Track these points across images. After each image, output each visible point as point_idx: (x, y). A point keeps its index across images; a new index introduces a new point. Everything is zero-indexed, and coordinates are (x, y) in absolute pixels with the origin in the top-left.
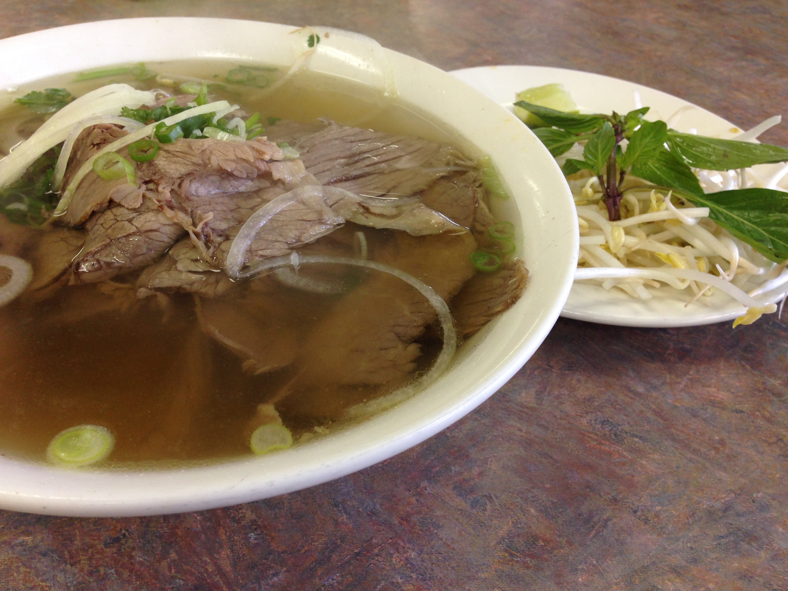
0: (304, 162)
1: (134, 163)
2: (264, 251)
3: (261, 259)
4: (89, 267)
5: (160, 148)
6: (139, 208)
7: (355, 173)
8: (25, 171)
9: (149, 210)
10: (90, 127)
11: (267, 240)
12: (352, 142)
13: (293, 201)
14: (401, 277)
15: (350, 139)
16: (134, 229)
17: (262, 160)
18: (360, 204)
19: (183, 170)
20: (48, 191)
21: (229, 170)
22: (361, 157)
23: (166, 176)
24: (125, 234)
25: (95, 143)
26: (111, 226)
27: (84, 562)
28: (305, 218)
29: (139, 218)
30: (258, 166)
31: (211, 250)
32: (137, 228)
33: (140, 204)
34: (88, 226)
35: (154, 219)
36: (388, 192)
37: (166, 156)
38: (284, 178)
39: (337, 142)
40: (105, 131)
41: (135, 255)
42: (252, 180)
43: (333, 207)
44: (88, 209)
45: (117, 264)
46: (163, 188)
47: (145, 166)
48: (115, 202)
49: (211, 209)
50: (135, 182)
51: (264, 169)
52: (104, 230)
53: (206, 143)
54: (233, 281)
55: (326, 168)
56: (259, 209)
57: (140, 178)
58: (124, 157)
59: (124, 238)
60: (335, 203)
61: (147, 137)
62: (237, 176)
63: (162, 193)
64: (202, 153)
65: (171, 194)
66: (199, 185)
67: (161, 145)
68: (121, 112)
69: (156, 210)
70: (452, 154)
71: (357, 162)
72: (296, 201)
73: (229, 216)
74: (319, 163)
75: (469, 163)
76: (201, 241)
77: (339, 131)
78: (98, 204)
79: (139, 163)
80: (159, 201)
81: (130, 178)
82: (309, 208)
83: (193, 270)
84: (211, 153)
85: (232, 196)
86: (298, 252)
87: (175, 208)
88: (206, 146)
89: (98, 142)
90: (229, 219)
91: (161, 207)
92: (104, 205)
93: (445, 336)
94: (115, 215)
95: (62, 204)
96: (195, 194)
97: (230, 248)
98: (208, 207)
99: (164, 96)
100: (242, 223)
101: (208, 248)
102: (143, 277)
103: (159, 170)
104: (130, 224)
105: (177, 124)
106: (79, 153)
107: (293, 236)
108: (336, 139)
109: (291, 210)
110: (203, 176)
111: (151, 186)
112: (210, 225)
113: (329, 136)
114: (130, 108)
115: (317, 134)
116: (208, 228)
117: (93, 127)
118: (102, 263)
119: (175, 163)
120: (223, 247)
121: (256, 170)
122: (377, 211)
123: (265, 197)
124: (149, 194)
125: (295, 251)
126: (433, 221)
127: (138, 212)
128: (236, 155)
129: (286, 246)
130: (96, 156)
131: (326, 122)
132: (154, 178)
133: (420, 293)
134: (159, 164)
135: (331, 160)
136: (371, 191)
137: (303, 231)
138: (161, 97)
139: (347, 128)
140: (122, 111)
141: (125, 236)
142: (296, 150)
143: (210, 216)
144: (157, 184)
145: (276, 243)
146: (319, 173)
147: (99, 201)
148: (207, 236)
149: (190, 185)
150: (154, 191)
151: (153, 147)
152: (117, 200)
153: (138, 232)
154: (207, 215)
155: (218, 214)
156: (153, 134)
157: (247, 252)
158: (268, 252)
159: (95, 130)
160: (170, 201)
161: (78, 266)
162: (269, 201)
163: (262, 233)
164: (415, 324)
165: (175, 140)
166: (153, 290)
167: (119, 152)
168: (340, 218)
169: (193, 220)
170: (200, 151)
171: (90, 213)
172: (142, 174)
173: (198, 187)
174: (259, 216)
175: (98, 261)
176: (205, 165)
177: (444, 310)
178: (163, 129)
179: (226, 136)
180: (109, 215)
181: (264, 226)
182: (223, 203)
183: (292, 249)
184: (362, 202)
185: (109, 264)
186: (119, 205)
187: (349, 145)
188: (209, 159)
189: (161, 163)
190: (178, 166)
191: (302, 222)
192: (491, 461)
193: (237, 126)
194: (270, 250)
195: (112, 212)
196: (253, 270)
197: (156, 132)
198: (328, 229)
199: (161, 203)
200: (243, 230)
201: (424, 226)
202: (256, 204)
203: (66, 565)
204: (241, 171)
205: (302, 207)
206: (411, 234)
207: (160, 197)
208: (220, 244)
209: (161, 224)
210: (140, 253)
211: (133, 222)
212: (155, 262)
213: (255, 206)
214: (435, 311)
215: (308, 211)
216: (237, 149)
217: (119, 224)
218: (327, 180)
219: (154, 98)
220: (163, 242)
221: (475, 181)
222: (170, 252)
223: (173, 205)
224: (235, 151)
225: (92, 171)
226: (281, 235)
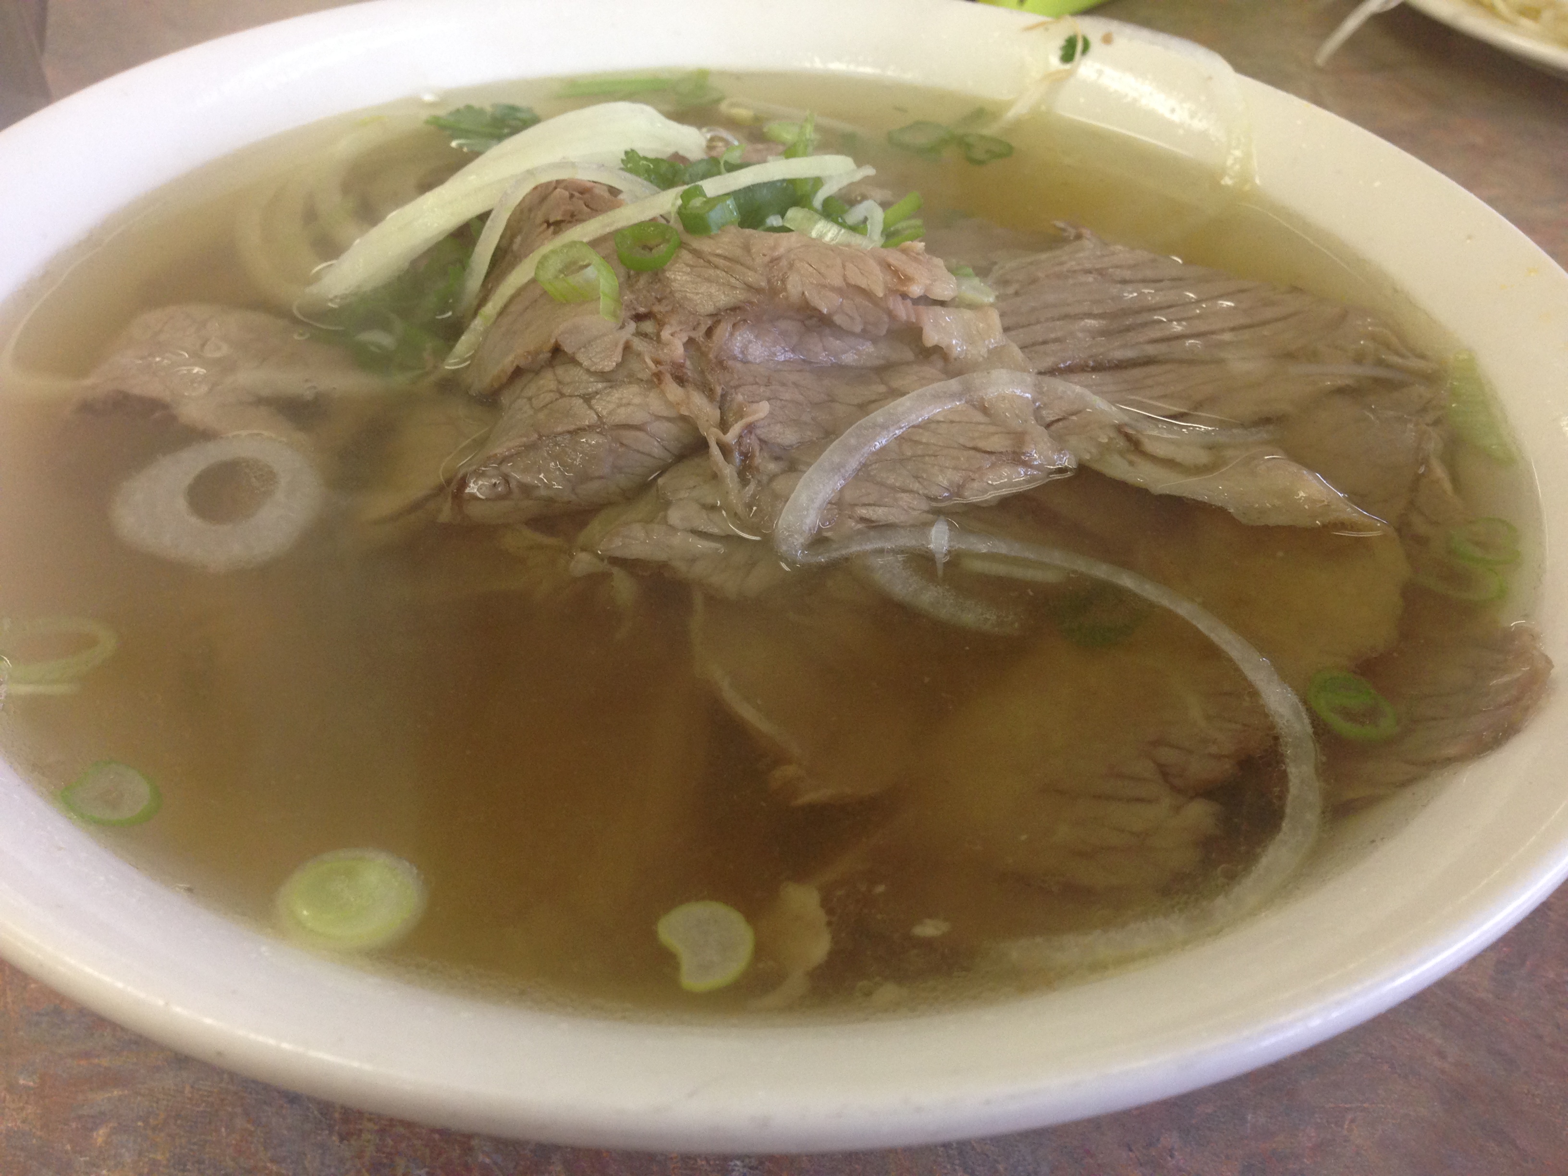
0: (1002, 315)
1: (622, 271)
2: (871, 508)
3: (860, 526)
4: (484, 489)
5: (682, 245)
6: (612, 371)
7: (1119, 354)
8: (406, 265)
9: (632, 379)
10: (549, 184)
11: (882, 484)
12: (1124, 282)
13: (960, 400)
14: (1194, 622)
15: (1119, 273)
16: (590, 418)
17: (904, 296)
18: (1119, 429)
19: (723, 297)
20: (444, 312)
21: (825, 311)
22: (1145, 317)
23: (684, 308)
24: (572, 427)
25: (551, 221)
26: (545, 406)
27: (369, 1136)
28: (981, 444)
29: (608, 394)
30: (891, 307)
31: (751, 488)
32: (598, 416)
33: (614, 364)
34: (505, 400)
35: (637, 400)
36: (1196, 409)
37: (691, 263)
38: (949, 346)
39: (1090, 278)
40: (577, 194)
41: (585, 477)
42: (875, 341)
43: (1053, 428)
44: (508, 362)
45: (543, 492)
46: (672, 335)
47: (642, 281)
48: (565, 353)
49: (768, 394)
50: (614, 315)
51: (905, 318)
52: (531, 412)
53: (786, 242)
54: (787, 569)
55: (1053, 336)
56: (877, 409)
57: (627, 306)
58: (606, 258)
59: (568, 436)
60: (1058, 420)
61: (661, 216)
62: (840, 328)
63: (666, 345)
64: (771, 265)
65: (685, 350)
66: (752, 337)
67: (687, 238)
68: (623, 161)
69: (647, 382)
70: (1373, 337)
71: (1128, 329)
72: (967, 402)
73: (806, 418)
74: (1038, 322)
75: (1414, 363)
76: (731, 465)
77: (1099, 253)
78: (529, 353)
79: (632, 273)
80: (657, 362)
81: (605, 303)
82: (994, 424)
83: (701, 528)
84: (791, 266)
85: (821, 371)
86: (950, 525)
87: (687, 381)
88: (781, 250)
89: (559, 218)
90: (805, 423)
91: (658, 376)
92: (541, 356)
93: (1290, 798)
94: (560, 382)
95: (465, 344)
96: (740, 356)
97: (792, 490)
98: (762, 389)
99: (727, 143)
100: (833, 437)
101: (744, 481)
102: (595, 528)
103: (671, 293)
104: (586, 407)
105: (728, 194)
106: (518, 240)
107: (945, 483)
108: (1089, 272)
109: (952, 422)
110: (765, 318)
111: (648, 326)
112: (758, 432)
113: (1073, 263)
114: (641, 154)
115: (1044, 256)
116: (753, 437)
117: (554, 185)
118: (513, 484)
119: (709, 280)
120: (779, 485)
121: (886, 318)
122: (1161, 450)
123: (896, 383)
124: (639, 345)
125: (942, 517)
126: (1302, 494)
127: (609, 381)
128: (845, 278)
129: (924, 505)
130: (547, 248)
131: (1072, 232)
132: (656, 309)
133: (1237, 669)
134: (675, 280)
135: (1066, 317)
136: (1151, 402)
137: (971, 474)
138: (720, 144)
139: (1119, 247)
140: (625, 158)
141: (569, 432)
142: (990, 286)
143: (763, 409)
144: (661, 324)
145: (903, 495)
146: (1034, 344)
147: (532, 348)
148: (747, 456)
149: (732, 334)
150: (651, 339)
151: (668, 241)
152: (568, 348)
153: (599, 427)
154: (755, 406)
155: (782, 408)
156: (674, 210)
157: (829, 506)
158: (878, 513)
159: (558, 190)
160: (682, 366)
161: (463, 483)
162: (903, 394)
163: (874, 466)
164: (1213, 749)
165: (719, 228)
166: (606, 561)
167: (595, 244)
168: (1065, 455)
169: (722, 414)
170: (767, 259)
171: (511, 369)
172: (632, 297)
173: (750, 342)
174: (875, 426)
175: (506, 479)
176: (773, 292)
177: (1297, 727)
178: (697, 202)
179: (832, 232)
180: (548, 381)
181: (883, 449)
182: (796, 385)
183: (938, 512)
184: (1126, 425)
185: (526, 490)
186: (573, 361)
187: (1114, 290)
188: (783, 281)
189: (679, 278)
190: (713, 290)
191: (972, 453)
192: (1353, 1121)
193: (865, 220)
194: (886, 509)
195: (555, 374)
196: (836, 550)
197: (680, 208)
198: (1033, 479)
199: (660, 368)
200: (832, 454)
201: (1277, 502)
202: (874, 397)
203: (331, 1134)
204: (850, 317)
205: (979, 417)
206: (1236, 517)
207: (660, 352)
208: (773, 477)
209: (653, 415)
210: (597, 474)
211: (593, 402)
212: (628, 499)
213: (874, 401)
214: (1272, 727)
215: (992, 429)
216: (849, 265)
217: (563, 402)
218: (1050, 364)
219: (704, 143)
220: (649, 455)
221: (1424, 410)
222: (660, 481)
223: (686, 374)
224: (844, 267)
225: (533, 281)
226: (916, 477)
